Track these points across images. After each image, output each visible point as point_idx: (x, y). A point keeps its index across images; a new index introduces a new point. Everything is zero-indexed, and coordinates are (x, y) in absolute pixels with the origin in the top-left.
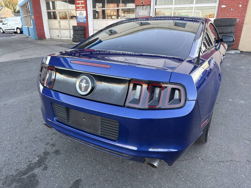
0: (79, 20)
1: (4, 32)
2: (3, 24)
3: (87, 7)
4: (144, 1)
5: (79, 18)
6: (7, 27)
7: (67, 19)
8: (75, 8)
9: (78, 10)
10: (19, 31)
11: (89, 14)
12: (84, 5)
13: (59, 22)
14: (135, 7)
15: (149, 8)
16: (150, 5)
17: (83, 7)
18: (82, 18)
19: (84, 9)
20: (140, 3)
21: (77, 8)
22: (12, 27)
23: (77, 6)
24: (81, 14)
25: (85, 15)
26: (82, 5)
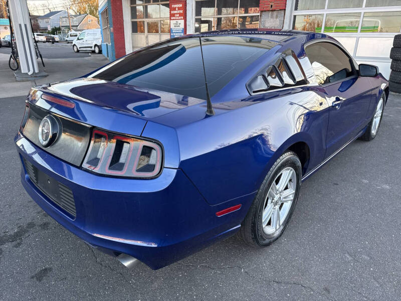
0: (174, 34)
1: (78, 51)
2: (78, 39)
3: (186, 14)
4: (275, 4)
5: (173, 31)
6: (83, 44)
7: (158, 32)
8: (169, 16)
9: (173, 19)
10: (97, 50)
11: (189, 25)
12: (181, 11)
13: (147, 37)
14: (259, 14)
15: (283, 15)
16: (285, 10)
17: (180, 15)
18: (177, 31)
19: (182, 17)
20: (267, 7)
21: (172, 15)
22: (89, 44)
23: (172, 12)
24: (176, 25)
25: (182, 26)
26: (178, 12)
